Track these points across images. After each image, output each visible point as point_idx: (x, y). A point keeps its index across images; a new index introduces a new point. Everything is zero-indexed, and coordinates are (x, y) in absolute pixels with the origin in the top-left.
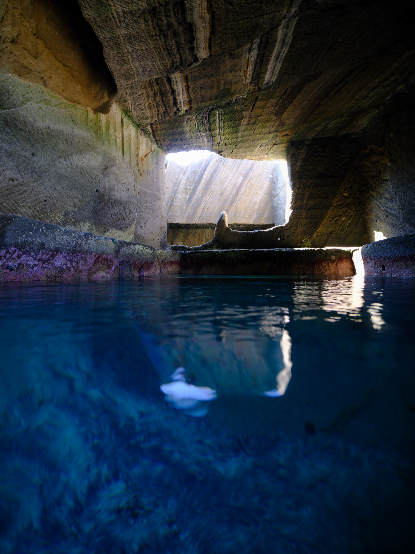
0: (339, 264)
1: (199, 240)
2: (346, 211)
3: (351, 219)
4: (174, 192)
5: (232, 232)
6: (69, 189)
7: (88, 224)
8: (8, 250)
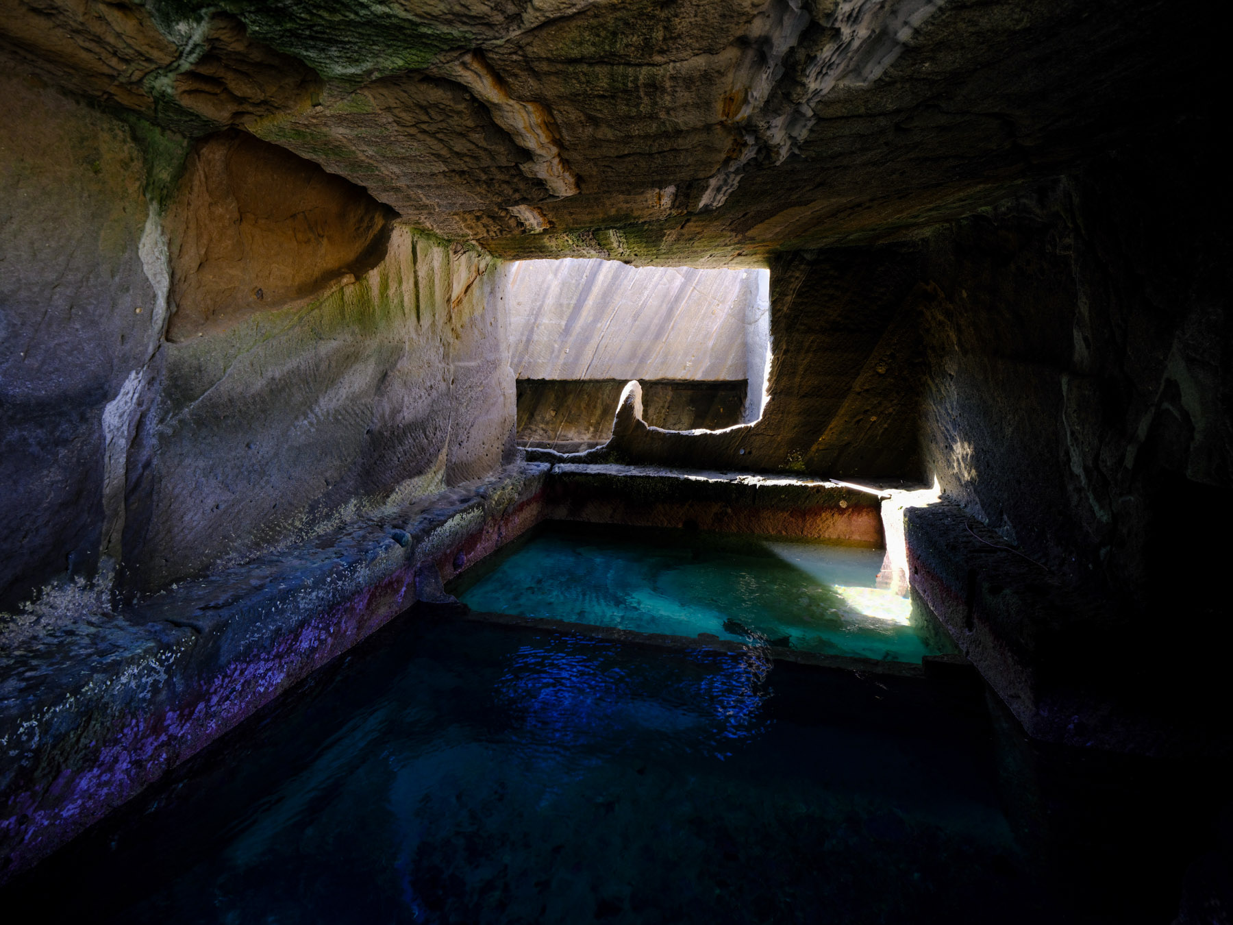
0: (854, 518)
1: (588, 405)
2: (880, 403)
3: (889, 421)
4: (535, 312)
5: (649, 430)
6: (315, 462)
7: (354, 501)
8: (226, 673)
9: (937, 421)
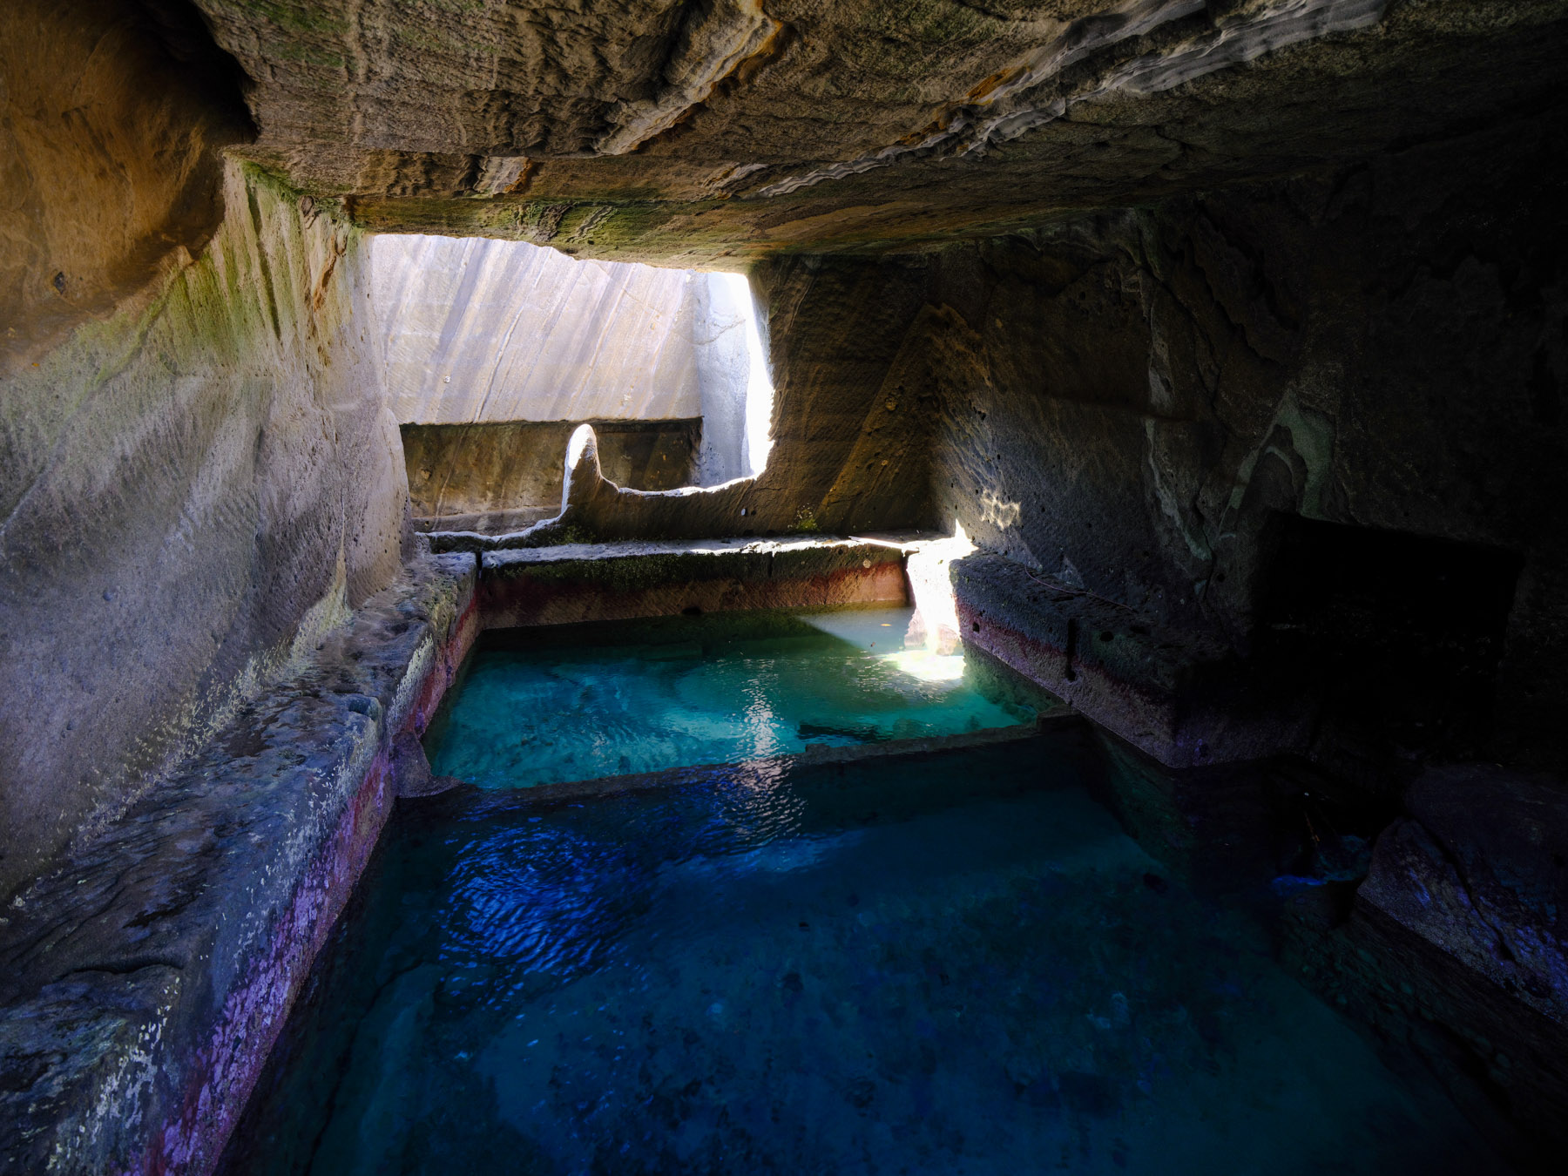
0: (878, 578)
1: (479, 460)
2: (890, 445)
3: (900, 465)
5: (621, 494)
6: (199, 606)
7: (252, 662)
8: (225, 1019)
9: (962, 464)
